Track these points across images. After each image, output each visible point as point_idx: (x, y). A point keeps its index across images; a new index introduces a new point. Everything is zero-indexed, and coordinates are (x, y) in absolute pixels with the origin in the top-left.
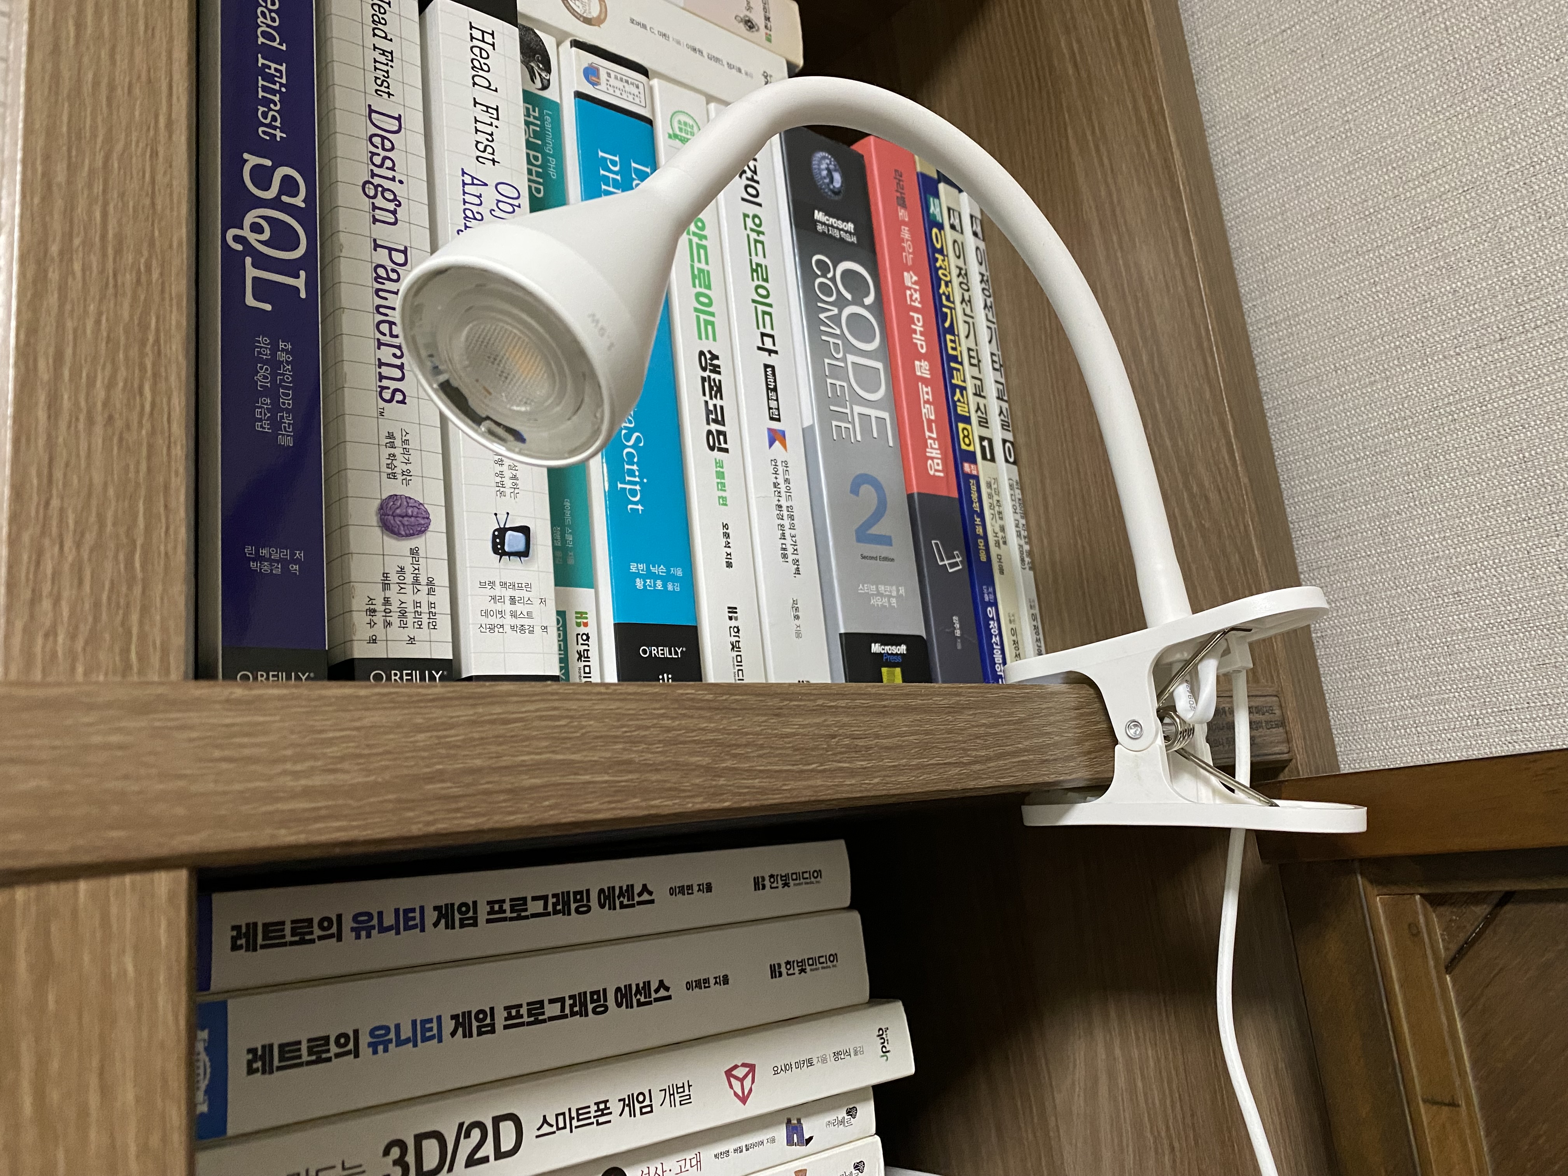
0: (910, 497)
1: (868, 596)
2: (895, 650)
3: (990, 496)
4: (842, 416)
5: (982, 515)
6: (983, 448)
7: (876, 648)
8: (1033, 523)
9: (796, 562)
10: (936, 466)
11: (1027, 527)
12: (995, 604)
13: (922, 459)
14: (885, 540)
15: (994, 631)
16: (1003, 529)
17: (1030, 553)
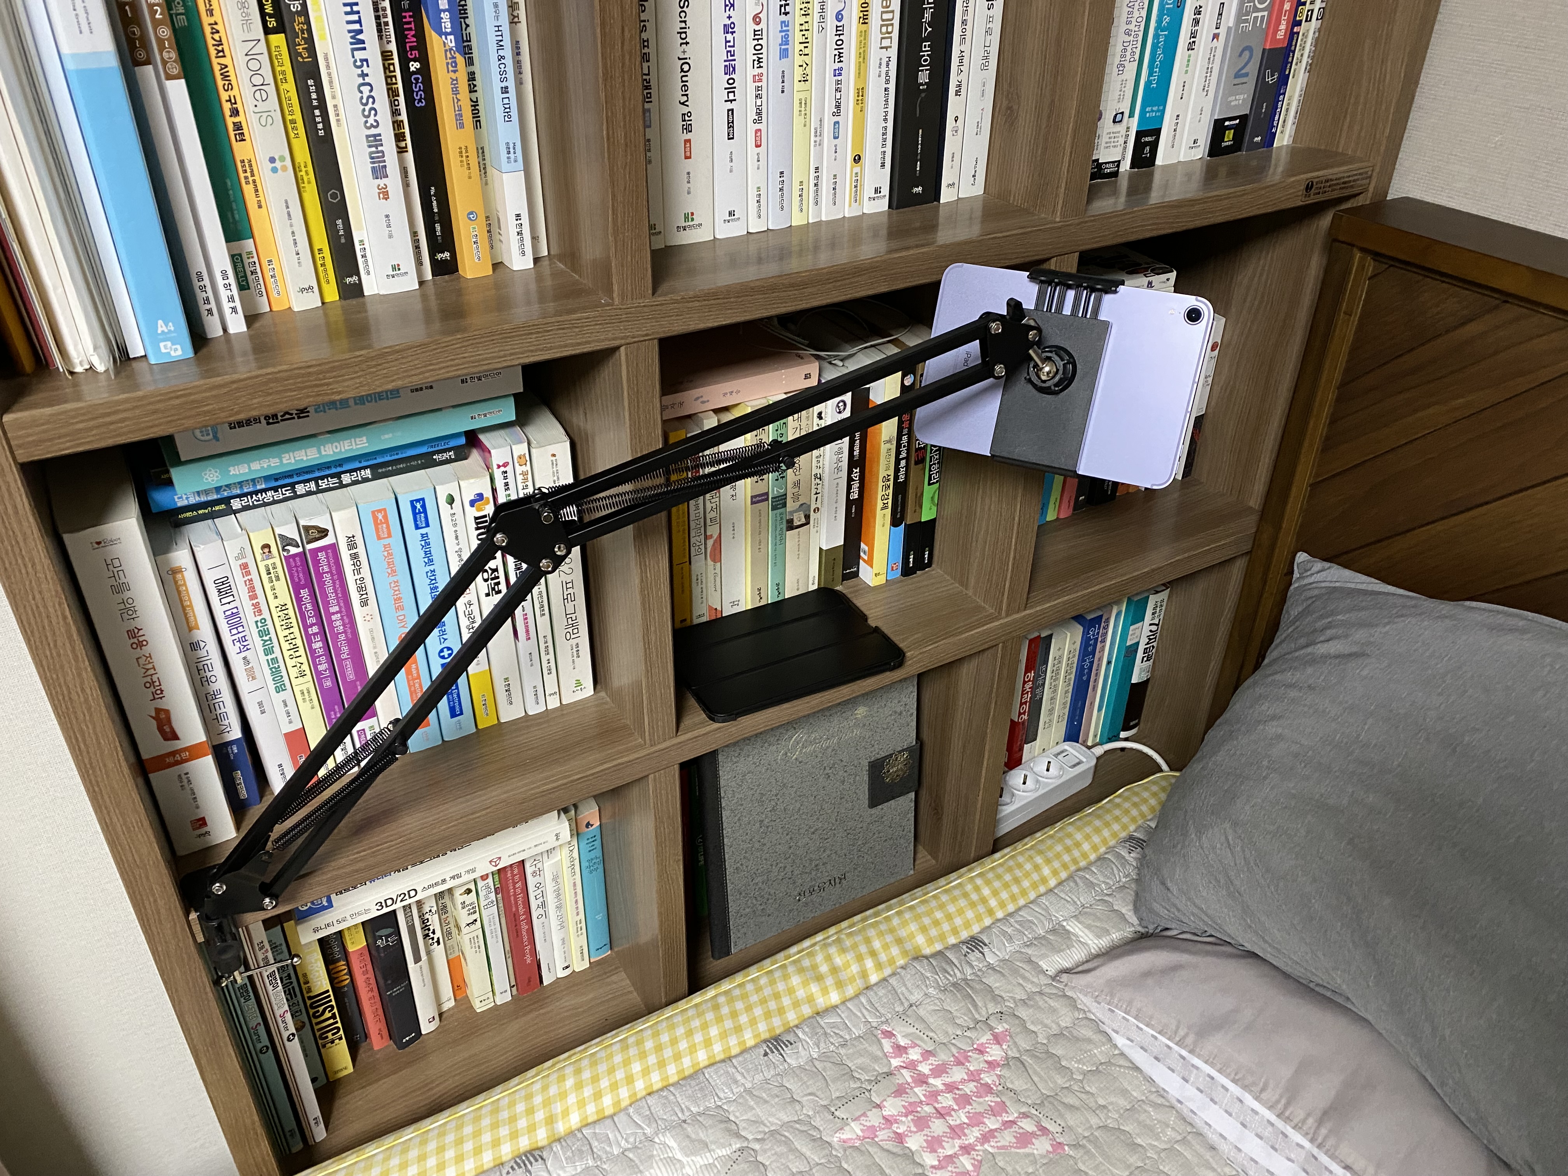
0: (1264, 49)
1: (1231, 102)
2: (1234, 122)
3: (1302, 40)
4: (1246, 21)
5: (1294, 52)
6: (1307, 15)
7: (1227, 123)
8: (1317, 52)
9: (1207, 91)
10: (1280, 35)
11: (1314, 52)
12: (1284, 94)
13: (1276, 30)
14: (1247, 75)
15: (1279, 106)
16: (1302, 55)
17: (1311, 65)
